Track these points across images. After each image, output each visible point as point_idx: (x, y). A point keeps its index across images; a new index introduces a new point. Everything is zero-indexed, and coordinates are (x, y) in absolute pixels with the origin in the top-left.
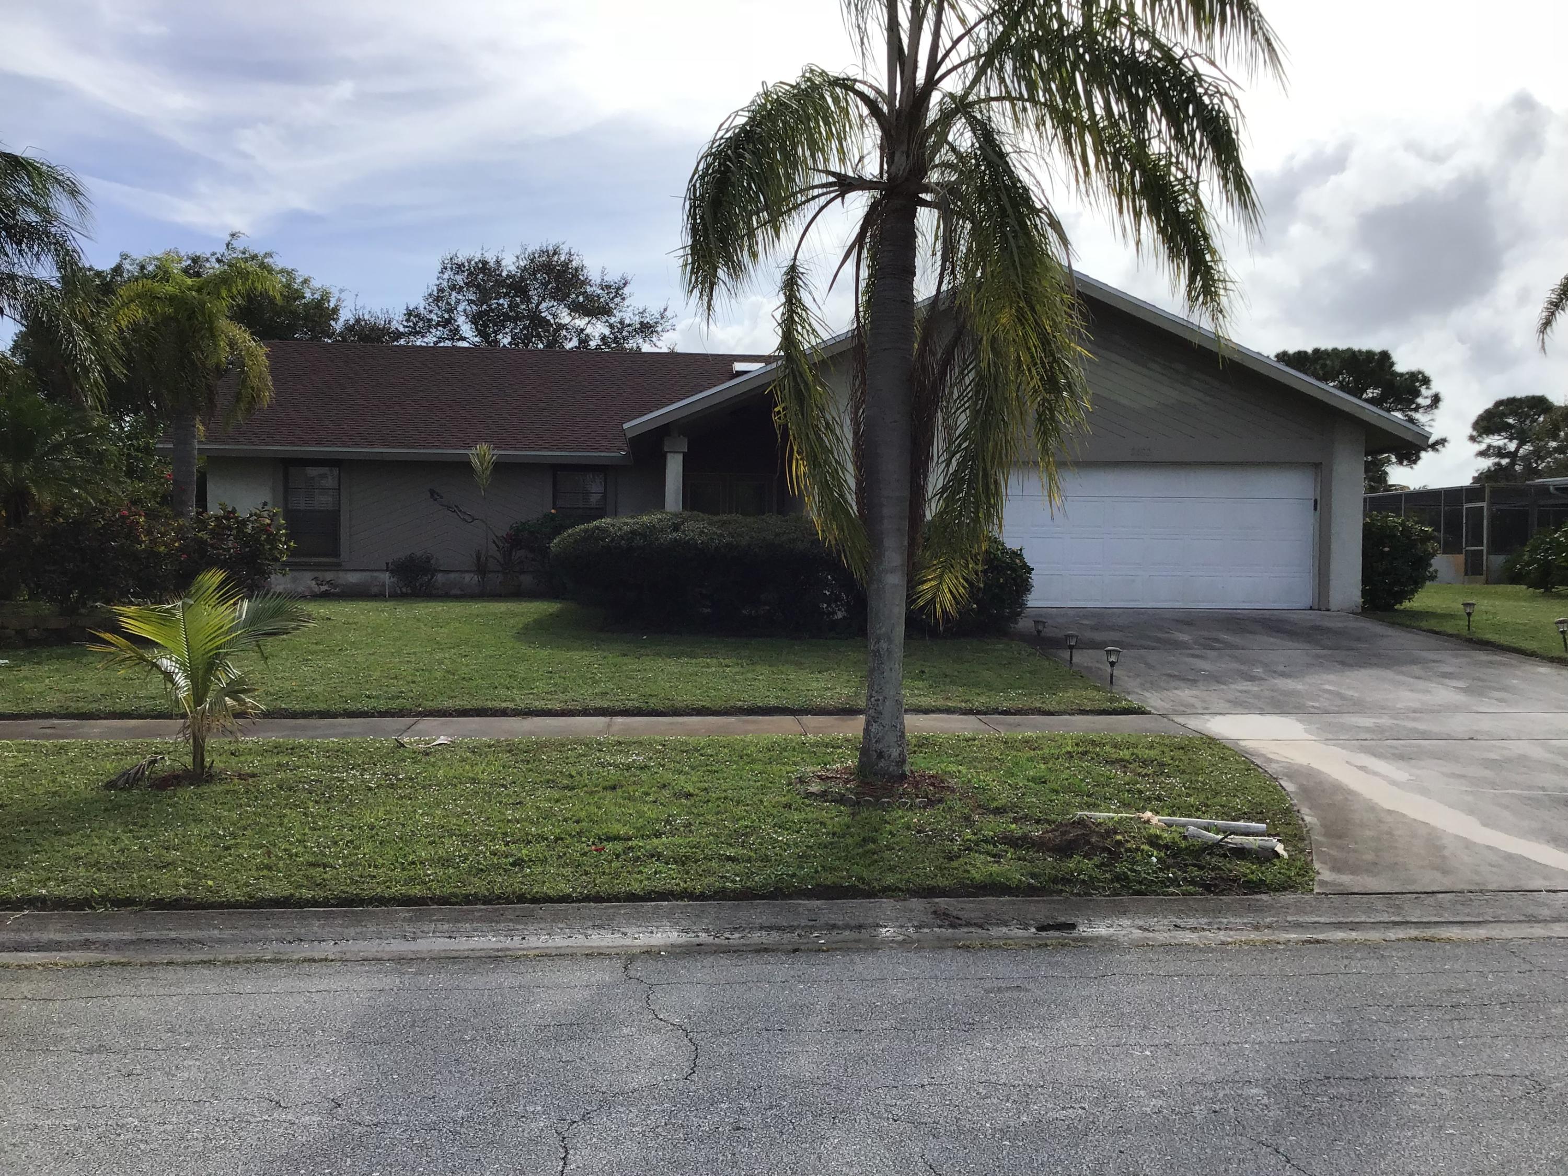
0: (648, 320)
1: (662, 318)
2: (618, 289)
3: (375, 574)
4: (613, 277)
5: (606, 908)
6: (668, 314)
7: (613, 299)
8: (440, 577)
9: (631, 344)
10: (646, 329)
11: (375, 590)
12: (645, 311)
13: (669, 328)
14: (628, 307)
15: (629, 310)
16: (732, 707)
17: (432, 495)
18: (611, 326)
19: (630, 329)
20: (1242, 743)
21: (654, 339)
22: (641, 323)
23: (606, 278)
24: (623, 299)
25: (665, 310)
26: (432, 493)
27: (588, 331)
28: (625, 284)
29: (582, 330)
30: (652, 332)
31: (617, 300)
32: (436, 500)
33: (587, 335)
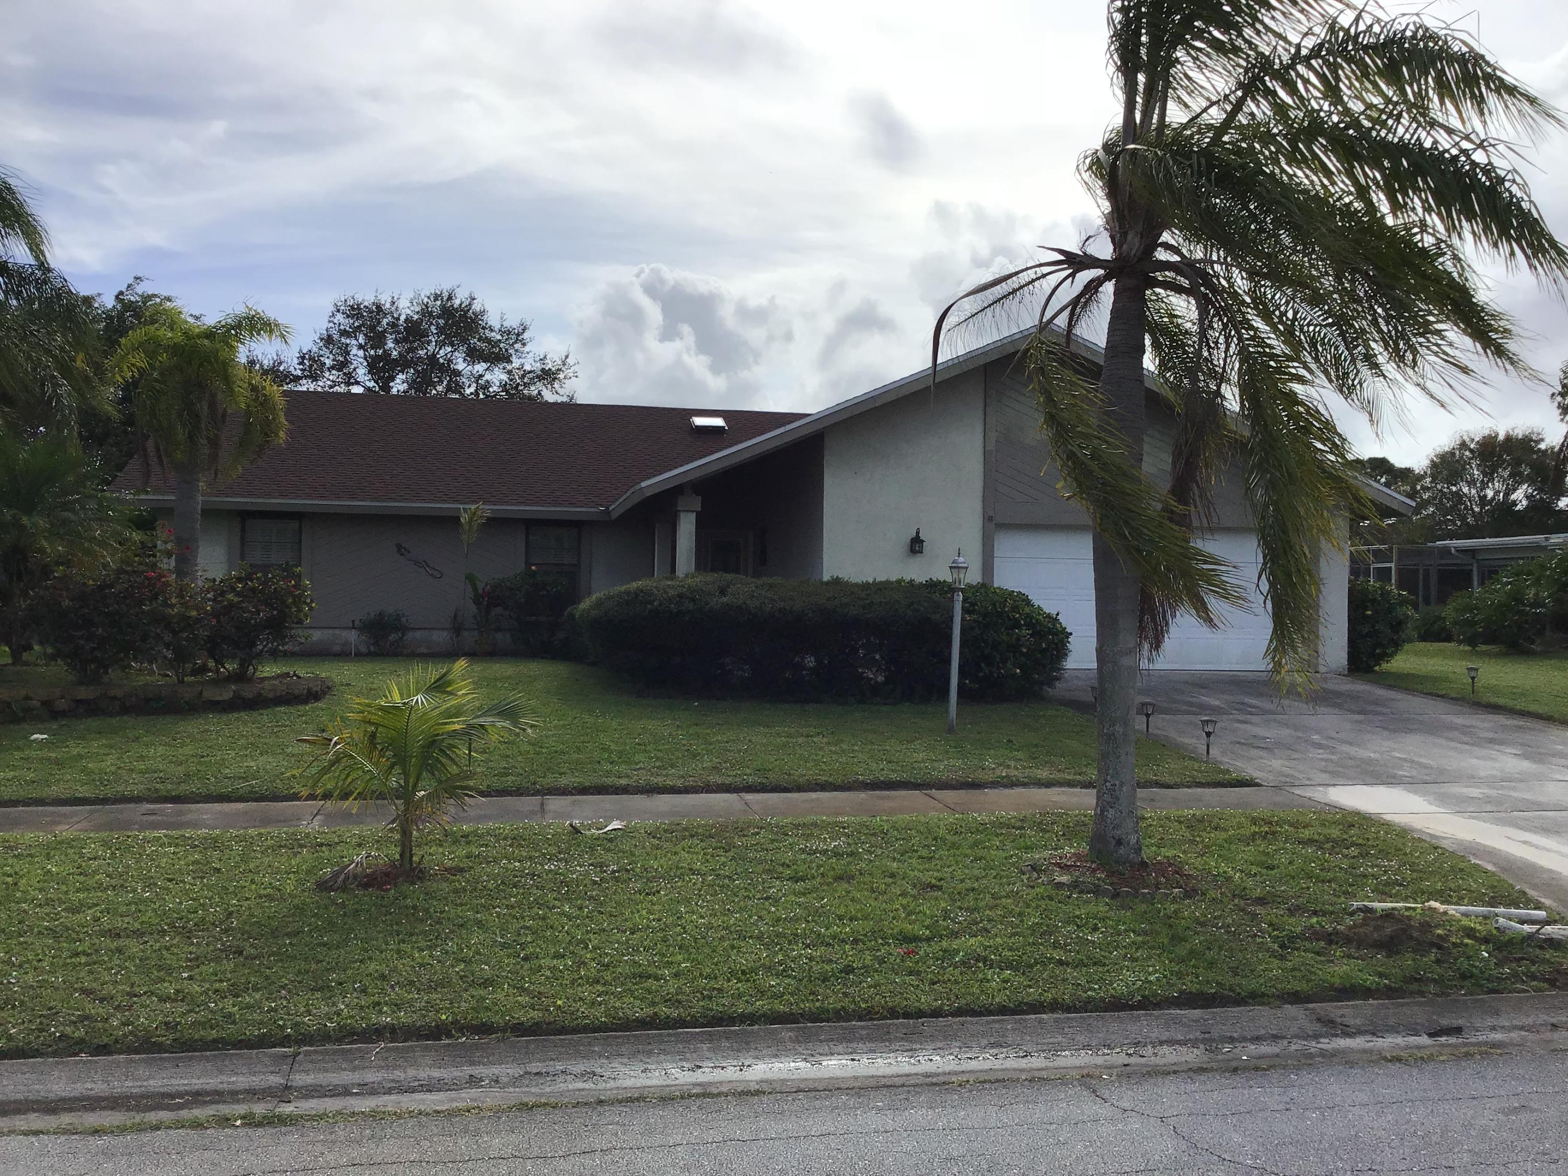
0: (550, 366)
1: (564, 365)
2: (518, 335)
3: (337, 632)
4: (512, 322)
5: (988, 1023)
6: (570, 361)
7: (512, 345)
8: (410, 635)
9: (533, 390)
10: (548, 376)
11: (337, 649)
12: (545, 357)
13: (571, 375)
14: (528, 353)
15: (529, 356)
16: (854, 782)
17: (399, 551)
18: (509, 372)
19: (531, 375)
20: (1385, 817)
21: (556, 385)
22: (543, 370)
23: (505, 324)
24: (524, 345)
25: (567, 357)
26: (399, 547)
27: (488, 376)
28: (524, 330)
29: (481, 376)
30: (554, 379)
31: (517, 346)
32: (402, 555)
33: (487, 381)
